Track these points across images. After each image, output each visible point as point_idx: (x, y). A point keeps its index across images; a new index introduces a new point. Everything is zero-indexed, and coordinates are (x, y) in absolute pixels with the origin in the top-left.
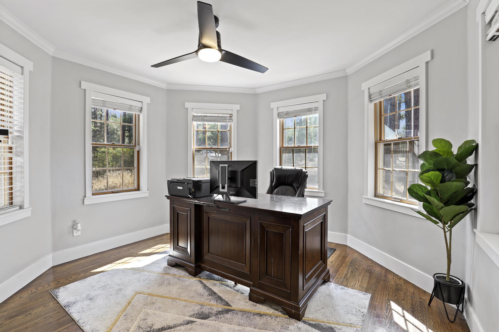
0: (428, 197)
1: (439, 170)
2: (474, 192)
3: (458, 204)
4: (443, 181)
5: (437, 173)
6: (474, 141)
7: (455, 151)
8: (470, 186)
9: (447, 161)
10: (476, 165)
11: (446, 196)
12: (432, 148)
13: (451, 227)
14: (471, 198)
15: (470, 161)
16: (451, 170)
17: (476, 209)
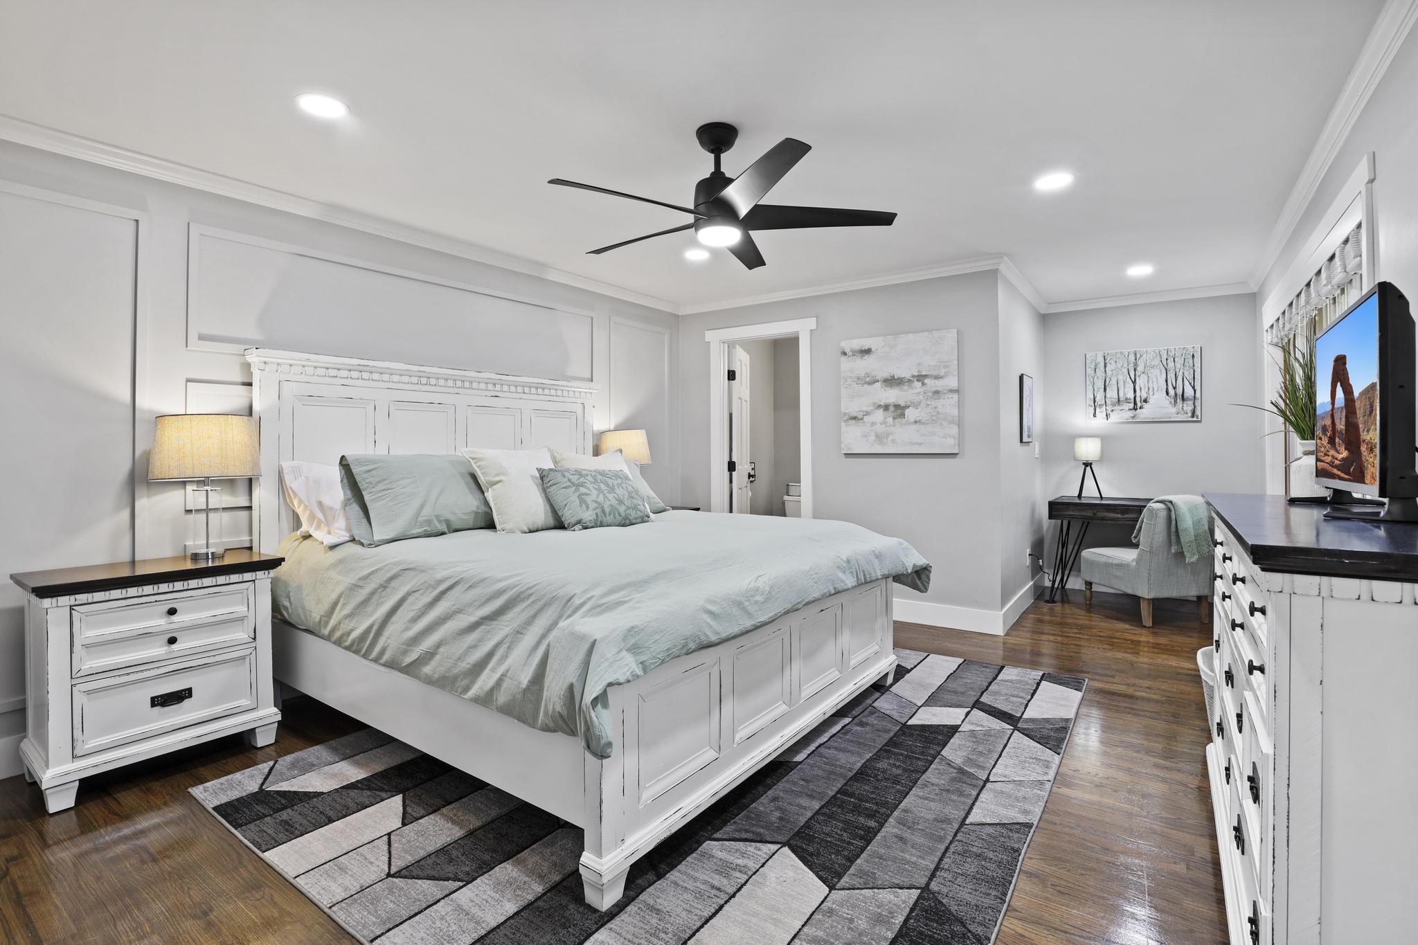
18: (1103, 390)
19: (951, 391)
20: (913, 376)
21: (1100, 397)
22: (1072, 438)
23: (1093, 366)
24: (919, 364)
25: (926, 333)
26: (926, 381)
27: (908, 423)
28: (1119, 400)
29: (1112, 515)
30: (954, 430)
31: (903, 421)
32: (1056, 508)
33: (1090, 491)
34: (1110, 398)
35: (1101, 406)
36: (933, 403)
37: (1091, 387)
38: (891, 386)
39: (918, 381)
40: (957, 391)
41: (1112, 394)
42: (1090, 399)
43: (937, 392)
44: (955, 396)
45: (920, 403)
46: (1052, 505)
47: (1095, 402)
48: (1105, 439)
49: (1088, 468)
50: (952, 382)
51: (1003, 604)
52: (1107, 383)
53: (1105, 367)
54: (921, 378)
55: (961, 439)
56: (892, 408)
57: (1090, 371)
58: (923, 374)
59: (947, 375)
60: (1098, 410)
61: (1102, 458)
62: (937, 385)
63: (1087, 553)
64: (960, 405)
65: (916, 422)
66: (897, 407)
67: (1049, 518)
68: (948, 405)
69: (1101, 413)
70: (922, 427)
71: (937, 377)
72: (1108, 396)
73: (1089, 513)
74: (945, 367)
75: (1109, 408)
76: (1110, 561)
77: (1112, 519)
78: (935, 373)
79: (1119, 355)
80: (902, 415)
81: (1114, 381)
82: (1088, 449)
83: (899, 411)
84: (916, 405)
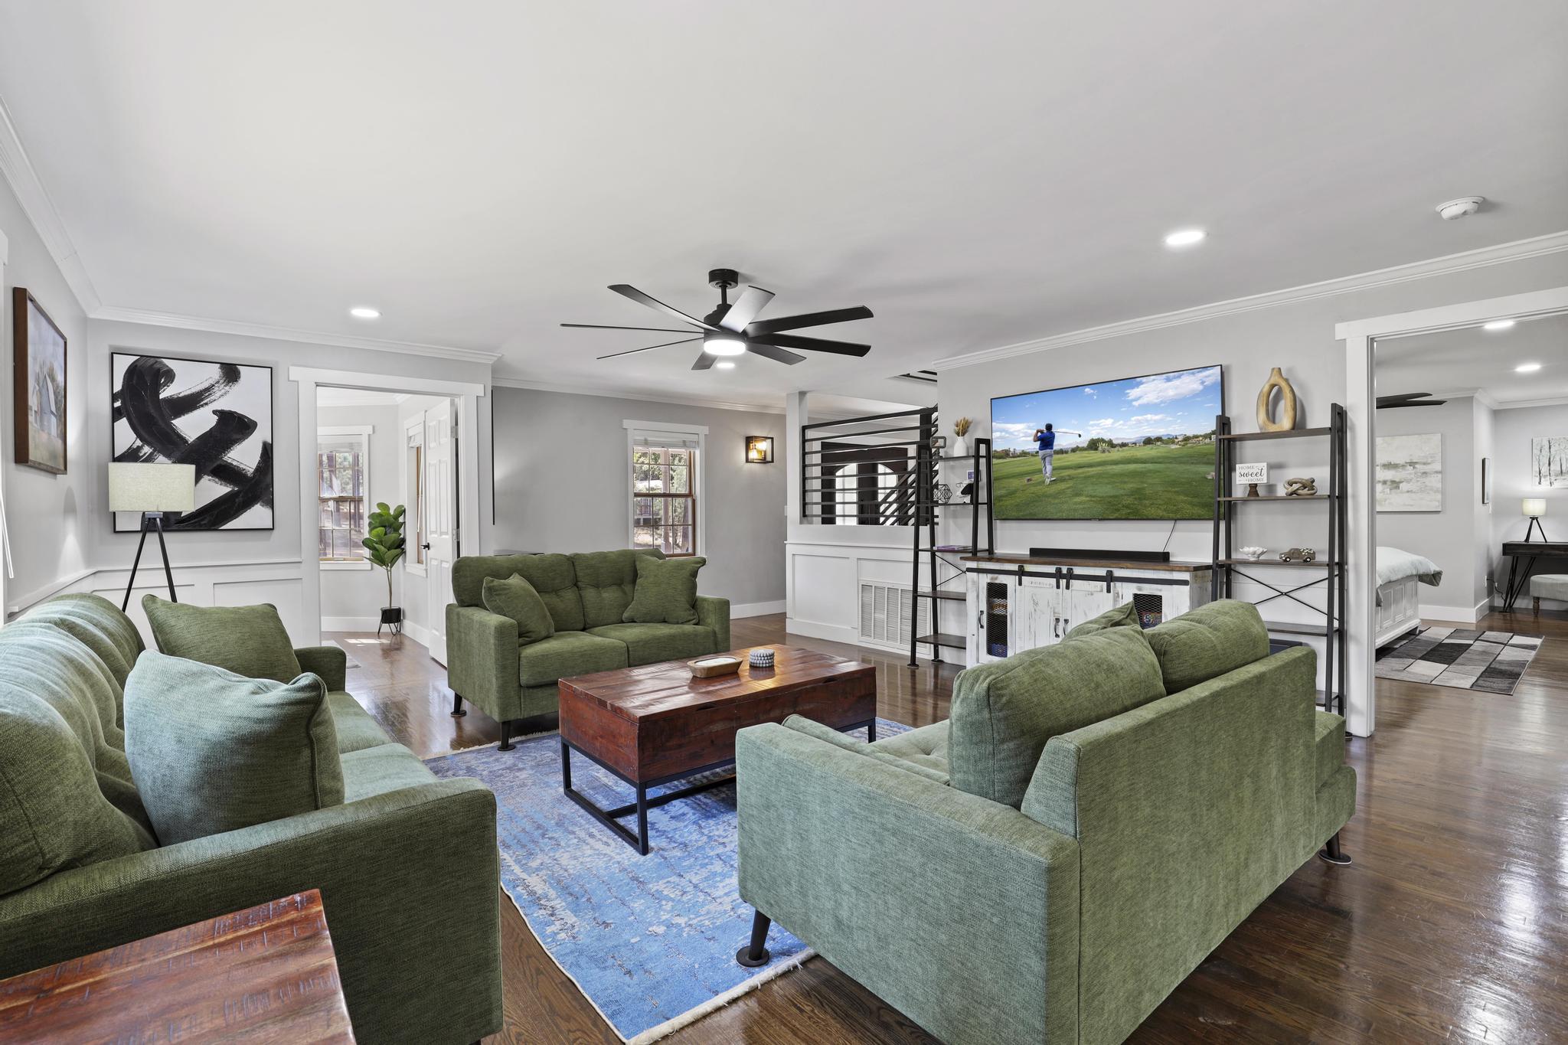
0: (376, 545)
1: (382, 526)
2: (403, 541)
3: (396, 548)
4: (386, 534)
5: (383, 528)
6: (403, 506)
7: (392, 512)
8: (402, 536)
9: (388, 520)
10: (405, 522)
11: (388, 545)
12: (378, 511)
13: (391, 567)
14: (402, 545)
15: (401, 520)
16: (390, 526)
17: (405, 552)
18: (1547, 465)
19: (1437, 472)
20: (1406, 463)
21: (1545, 470)
22: (1521, 500)
23: (1539, 448)
24: (1411, 455)
25: (1416, 436)
26: (1417, 466)
27: (1402, 492)
28: (1562, 472)
29: (1557, 552)
30: (1439, 496)
31: (1399, 491)
32: (1508, 548)
33: (1536, 538)
34: (1554, 470)
35: (1545, 476)
36: (1424, 480)
37: (1537, 463)
38: (1388, 469)
39: (1410, 466)
40: (1440, 472)
41: (1555, 467)
42: (1536, 472)
43: (1425, 473)
44: (1440, 476)
45: (1411, 480)
46: (1505, 546)
47: (1540, 473)
48: (1549, 500)
49: (1535, 521)
50: (1438, 467)
51: (1475, 605)
52: (1551, 459)
53: (1550, 448)
54: (1412, 464)
55: (1443, 503)
56: (1389, 483)
57: (1536, 452)
58: (1414, 461)
59: (1433, 462)
60: (1542, 479)
61: (1546, 515)
62: (1427, 468)
63: (1535, 578)
64: (1443, 481)
65: (1408, 492)
66: (1393, 482)
67: (1503, 555)
68: (1435, 481)
69: (1545, 482)
70: (1413, 494)
71: (1424, 464)
72: (1552, 469)
73: (1537, 551)
74: (1431, 457)
75: (1553, 478)
76: (1554, 582)
77: (1556, 555)
78: (1425, 461)
79: (1562, 440)
80: (1398, 487)
81: (1558, 458)
82: (1535, 507)
83: (1395, 485)
84: (1408, 481)
